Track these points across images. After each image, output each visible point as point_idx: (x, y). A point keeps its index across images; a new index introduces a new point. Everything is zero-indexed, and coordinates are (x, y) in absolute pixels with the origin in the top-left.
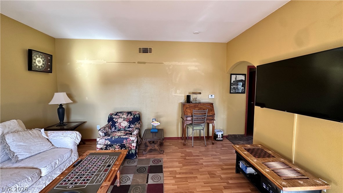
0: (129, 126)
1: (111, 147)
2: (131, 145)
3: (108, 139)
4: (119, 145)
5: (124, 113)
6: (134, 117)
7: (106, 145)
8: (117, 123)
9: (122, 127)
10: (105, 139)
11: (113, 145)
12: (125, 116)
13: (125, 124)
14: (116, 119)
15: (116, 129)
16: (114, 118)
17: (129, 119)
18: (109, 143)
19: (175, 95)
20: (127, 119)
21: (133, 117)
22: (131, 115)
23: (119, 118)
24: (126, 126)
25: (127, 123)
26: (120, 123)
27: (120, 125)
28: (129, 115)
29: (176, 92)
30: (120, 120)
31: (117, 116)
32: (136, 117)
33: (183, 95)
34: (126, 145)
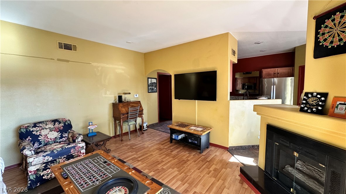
0: (61, 135)
1: (54, 163)
2: (80, 152)
3: (47, 155)
4: (64, 158)
5: (48, 123)
6: (65, 124)
7: (44, 163)
8: (40, 136)
9: (51, 139)
10: (43, 156)
11: (56, 160)
12: (51, 126)
13: (54, 135)
14: (37, 132)
15: (40, 144)
16: (33, 131)
17: (58, 128)
18: (50, 159)
19: (105, 96)
20: (55, 128)
21: (63, 125)
22: (60, 123)
23: (41, 130)
24: (56, 136)
25: (57, 133)
26: (46, 136)
27: (47, 138)
28: (56, 123)
29: (106, 94)
30: (44, 132)
31: (37, 128)
32: (67, 124)
33: (113, 96)
34: (73, 154)
